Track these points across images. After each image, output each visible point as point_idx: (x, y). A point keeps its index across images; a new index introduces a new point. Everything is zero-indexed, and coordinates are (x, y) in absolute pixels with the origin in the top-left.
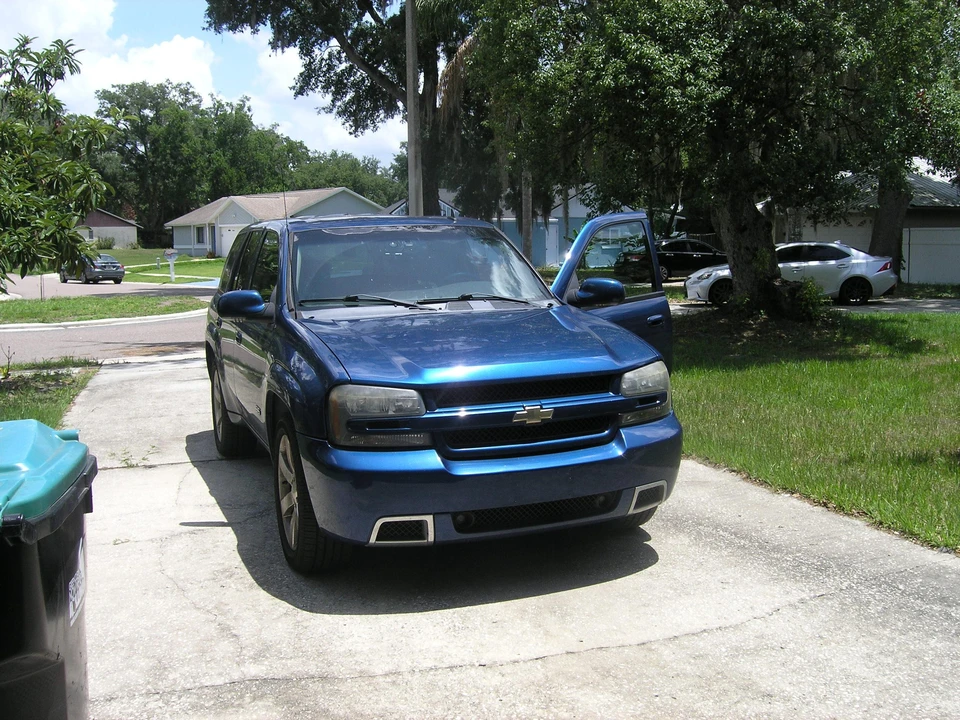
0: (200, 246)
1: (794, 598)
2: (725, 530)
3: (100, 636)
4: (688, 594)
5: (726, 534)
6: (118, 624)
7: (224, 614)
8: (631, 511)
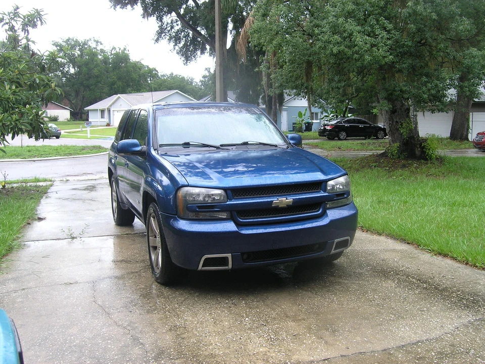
0: (103, 120)
1: (465, 321)
2: (413, 278)
3: (62, 343)
4: (402, 318)
5: (414, 280)
6: (72, 336)
7: (134, 329)
8: (333, 252)
